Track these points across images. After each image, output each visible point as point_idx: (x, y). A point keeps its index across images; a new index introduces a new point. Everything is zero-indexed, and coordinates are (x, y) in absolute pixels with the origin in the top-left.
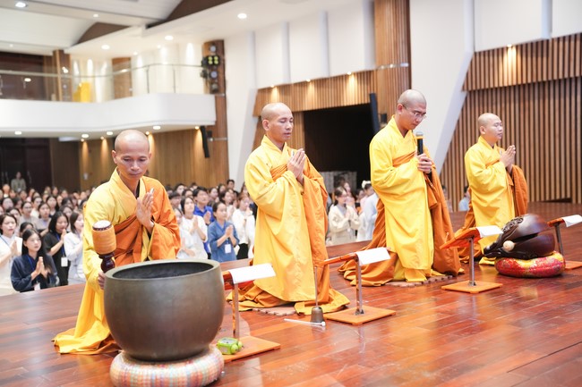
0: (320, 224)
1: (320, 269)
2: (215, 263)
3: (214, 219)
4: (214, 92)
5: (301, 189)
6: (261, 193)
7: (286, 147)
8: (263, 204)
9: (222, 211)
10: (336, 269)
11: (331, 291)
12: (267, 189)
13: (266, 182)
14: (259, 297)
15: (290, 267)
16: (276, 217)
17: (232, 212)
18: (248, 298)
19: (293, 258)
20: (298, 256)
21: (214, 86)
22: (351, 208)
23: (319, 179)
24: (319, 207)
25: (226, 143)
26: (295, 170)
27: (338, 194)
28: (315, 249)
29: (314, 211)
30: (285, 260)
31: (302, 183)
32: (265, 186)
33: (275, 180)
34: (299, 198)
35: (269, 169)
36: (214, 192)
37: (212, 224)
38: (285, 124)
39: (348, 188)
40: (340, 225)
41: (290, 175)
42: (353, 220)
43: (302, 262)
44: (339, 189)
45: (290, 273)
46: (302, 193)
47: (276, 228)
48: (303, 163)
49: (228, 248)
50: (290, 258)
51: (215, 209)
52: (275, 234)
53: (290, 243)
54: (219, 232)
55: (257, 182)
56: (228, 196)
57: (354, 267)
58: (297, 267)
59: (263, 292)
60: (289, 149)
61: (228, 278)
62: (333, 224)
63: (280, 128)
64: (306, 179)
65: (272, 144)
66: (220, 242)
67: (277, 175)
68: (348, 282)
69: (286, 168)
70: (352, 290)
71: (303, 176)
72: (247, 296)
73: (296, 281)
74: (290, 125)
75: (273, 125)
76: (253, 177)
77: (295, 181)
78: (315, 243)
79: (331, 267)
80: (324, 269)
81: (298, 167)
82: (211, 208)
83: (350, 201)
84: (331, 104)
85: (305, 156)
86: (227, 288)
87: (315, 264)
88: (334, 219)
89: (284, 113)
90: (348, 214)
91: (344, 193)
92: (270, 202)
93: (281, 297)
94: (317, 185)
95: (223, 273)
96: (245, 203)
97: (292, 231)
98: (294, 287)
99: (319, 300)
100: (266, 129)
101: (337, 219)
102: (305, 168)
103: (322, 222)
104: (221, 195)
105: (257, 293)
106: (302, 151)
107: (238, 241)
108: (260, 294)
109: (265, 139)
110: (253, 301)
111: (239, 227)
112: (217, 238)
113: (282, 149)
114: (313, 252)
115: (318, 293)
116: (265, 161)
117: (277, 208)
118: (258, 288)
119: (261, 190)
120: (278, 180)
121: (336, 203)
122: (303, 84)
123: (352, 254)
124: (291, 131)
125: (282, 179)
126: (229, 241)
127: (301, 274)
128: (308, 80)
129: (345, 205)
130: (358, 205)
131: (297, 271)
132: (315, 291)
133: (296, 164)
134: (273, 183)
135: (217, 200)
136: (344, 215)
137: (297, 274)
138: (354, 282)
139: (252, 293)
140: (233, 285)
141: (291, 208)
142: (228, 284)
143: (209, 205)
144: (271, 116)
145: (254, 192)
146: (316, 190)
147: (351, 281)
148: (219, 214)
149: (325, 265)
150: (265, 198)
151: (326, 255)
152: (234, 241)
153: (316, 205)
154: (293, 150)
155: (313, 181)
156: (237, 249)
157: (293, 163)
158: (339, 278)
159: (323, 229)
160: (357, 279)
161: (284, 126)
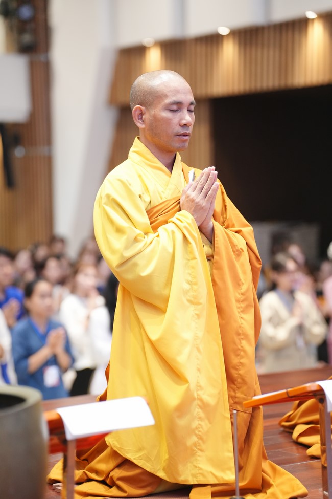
0: (246, 321)
1: (244, 416)
2: (32, 395)
3: (24, 312)
4: (26, 49)
5: (207, 249)
6: (128, 254)
7: (179, 164)
8: (129, 277)
9: (43, 296)
10: (275, 422)
11: (266, 465)
12: (139, 246)
13: (138, 232)
14: (117, 474)
15: (182, 409)
16: (157, 306)
17: (61, 300)
18: (93, 476)
19: (188, 389)
20: (199, 387)
21: (27, 38)
22: (304, 298)
23: (245, 230)
24: (244, 288)
25: (49, 161)
26: (196, 209)
27: (278, 268)
28: (234, 373)
29: (233, 295)
30: (172, 395)
31: (209, 236)
32: (136, 240)
33: (155, 229)
34: (202, 268)
35: (143, 207)
36: (23, 259)
37: (21, 326)
38: (178, 115)
39: (300, 257)
40: (281, 334)
41: (186, 219)
42: (308, 324)
43: (206, 398)
44: (280, 258)
45: (182, 422)
46: (210, 258)
47: (154, 327)
48: (213, 196)
49: (51, 376)
50: (181, 389)
51: (29, 291)
52: (154, 337)
53: (183, 358)
54: (34, 341)
55: (119, 230)
56: (53, 269)
57: (316, 417)
58: (197, 411)
59: (125, 463)
60: (185, 166)
61: (57, 427)
62: (268, 330)
63: (167, 121)
64: (219, 229)
65: (150, 155)
66: (35, 361)
67: (161, 219)
68: (301, 450)
69: (178, 206)
70: (311, 468)
71: (213, 222)
72: (93, 470)
73: (194, 439)
74: (188, 118)
75: (155, 118)
76: (112, 222)
77: (196, 233)
78: (235, 360)
79: (266, 417)
80: (253, 417)
81: (204, 203)
82: (20, 292)
83: (303, 282)
84: (268, 81)
85: (218, 182)
86: (54, 450)
87: (234, 403)
88: (270, 320)
89: (177, 92)
90: (297, 311)
91: (291, 265)
92: (144, 273)
93: (161, 474)
94: (240, 242)
95: (47, 416)
96: (88, 278)
97: (188, 335)
98: (191, 453)
99: (241, 484)
100: (140, 125)
101: (276, 321)
102: (218, 206)
103: (250, 317)
104: (39, 267)
105: (112, 465)
106: (212, 171)
107: (73, 360)
108: (119, 466)
109: (138, 146)
110: (103, 482)
111: (75, 330)
112: (29, 352)
113: (170, 166)
114: (230, 379)
115: (240, 468)
116: (137, 189)
117: (158, 286)
118: (115, 454)
119: (127, 248)
120: (161, 230)
121: (273, 287)
122: (214, 40)
123: (311, 386)
124: (190, 130)
125: (170, 227)
126: (53, 361)
127: (205, 425)
128: (224, 31)
129: (291, 292)
130: (319, 294)
131: (196, 420)
132: (232, 464)
133: (199, 199)
134: (152, 236)
135: (30, 276)
136: (291, 311)
137: (195, 424)
138: (315, 450)
139: (102, 464)
140: (64, 441)
141: (187, 286)
142: (56, 440)
143: (15, 284)
144: (151, 98)
145: (113, 252)
146: (238, 253)
147: (307, 446)
148: (37, 303)
149: (255, 408)
150: (136, 265)
151: (257, 387)
152: (64, 359)
153: (237, 283)
154: (191, 171)
155: (231, 234)
156: (70, 377)
157: (193, 194)
158: (281, 439)
159: (251, 332)
160: (323, 443)
161: (175, 118)
